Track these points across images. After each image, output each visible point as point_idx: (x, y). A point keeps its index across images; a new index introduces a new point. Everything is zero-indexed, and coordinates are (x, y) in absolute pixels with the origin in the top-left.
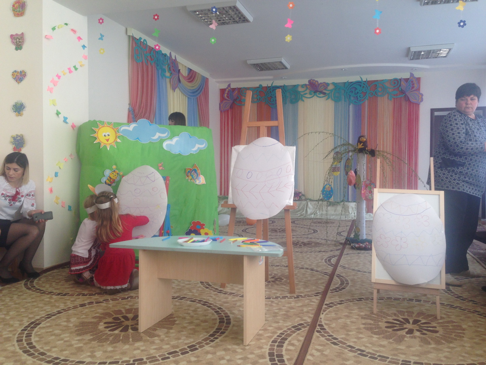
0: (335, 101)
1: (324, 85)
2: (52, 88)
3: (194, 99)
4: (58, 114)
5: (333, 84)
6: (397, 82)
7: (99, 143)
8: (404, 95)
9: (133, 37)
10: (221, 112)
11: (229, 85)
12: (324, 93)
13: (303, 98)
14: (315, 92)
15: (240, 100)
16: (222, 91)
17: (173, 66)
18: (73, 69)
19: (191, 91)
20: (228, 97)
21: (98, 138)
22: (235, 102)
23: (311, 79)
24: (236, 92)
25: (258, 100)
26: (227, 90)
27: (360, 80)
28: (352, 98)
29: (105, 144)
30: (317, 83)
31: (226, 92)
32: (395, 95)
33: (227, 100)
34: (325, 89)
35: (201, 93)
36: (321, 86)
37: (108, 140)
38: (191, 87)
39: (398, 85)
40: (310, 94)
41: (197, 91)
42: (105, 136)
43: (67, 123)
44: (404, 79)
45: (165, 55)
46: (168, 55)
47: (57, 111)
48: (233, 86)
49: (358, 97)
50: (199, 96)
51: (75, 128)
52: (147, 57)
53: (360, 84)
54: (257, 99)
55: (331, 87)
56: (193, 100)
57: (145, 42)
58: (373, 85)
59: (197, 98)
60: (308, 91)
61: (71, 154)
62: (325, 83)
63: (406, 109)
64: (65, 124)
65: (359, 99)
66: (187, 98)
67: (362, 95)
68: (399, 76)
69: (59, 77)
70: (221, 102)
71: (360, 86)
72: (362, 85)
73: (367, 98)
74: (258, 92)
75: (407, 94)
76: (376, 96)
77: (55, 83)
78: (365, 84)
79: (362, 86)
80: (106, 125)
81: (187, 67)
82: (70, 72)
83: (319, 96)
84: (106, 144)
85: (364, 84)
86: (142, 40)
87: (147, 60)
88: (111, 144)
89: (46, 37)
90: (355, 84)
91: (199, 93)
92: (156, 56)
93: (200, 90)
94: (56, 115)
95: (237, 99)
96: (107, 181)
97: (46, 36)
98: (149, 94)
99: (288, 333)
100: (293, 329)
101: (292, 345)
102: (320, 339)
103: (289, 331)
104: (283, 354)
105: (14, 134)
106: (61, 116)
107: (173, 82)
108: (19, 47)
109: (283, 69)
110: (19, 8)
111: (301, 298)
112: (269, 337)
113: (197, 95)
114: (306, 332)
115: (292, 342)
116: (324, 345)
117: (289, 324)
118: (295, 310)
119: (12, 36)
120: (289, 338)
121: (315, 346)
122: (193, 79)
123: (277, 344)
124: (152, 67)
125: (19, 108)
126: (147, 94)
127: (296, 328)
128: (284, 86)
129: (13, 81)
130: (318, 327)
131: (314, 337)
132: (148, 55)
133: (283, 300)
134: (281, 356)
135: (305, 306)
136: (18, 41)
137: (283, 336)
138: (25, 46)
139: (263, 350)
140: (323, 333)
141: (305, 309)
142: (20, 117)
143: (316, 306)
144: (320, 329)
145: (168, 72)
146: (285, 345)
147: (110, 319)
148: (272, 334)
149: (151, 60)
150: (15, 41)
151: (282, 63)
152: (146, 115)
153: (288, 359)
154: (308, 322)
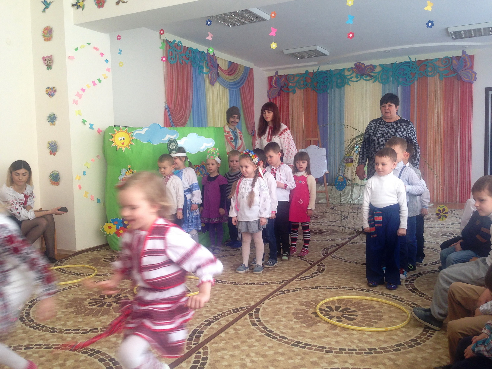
0: (382, 84)
1: (370, 68)
2: (77, 101)
3: (236, 90)
4: (84, 122)
5: (381, 65)
6: (448, 61)
7: (116, 147)
8: (456, 74)
9: (166, 41)
10: (269, 99)
11: (277, 73)
12: (371, 76)
13: (350, 82)
14: (361, 75)
15: (287, 87)
16: (270, 79)
17: (211, 62)
18: (97, 82)
19: (231, 84)
20: (275, 84)
21: (115, 142)
22: (282, 89)
23: (358, 62)
24: (283, 79)
26: (275, 77)
27: (409, 60)
28: (400, 80)
29: (120, 147)
30: (363, 66)
31: (274, 79)
32: (446, 75)
33: (276, 87)
34: (372, 72)
35: (244, 84)
36: (368, 69)
37: (123, 144)
38: (233, 79)
39: (449, 65)
40: (357, 77)
41: (239, 82)
42: (121, 140)
43: (93, 129)
44: (456, 57)
45: (203, 52)
46: (206, 52)
47: (83, 119)
48: (280, 73)
49: (407, 78)
50: (242, 87)
51: (101, 133)
52: (182, 57)
53: (408, 64)
54: (304, 85)
55: (378, 69)
56: (235, 91)
57: (180, 43)
58: (423, 65)
59: (240, 89)
60: (354, 75)
61: (98, 155)
62: (372, 65)
63: (459, 88)
64: (91, 130)
65: (408, 80)
66: (228, 90)
67: (411, 77)
68: (449, 54)
69: (83, 90)
70: (269, 90)
71: (409, 66)
72: (411, 65)
73: (416, 78)
74: (304, 78)
75: (460, 73)
76: (427, 76)
77: (80, 96)
78: (414, 65)
79: (411, 67)
80: (121, 131)
81: (228, 61)
82: (95, 84)
83: (366, 79)
84: (122, 147)
85: (412, 64)
86: (176, 42)
87: (182, 60)
88: (125, 146)
89: (70, 58)
90: (405, 65)
91: (241, 85)
92: (191, 55)
93: (242, 81)
94: (82, 124)
95: (284, 86)
97: (69, 56)
98: (185, 92)
99: (226, 314)
100: (232, 311)
101: (219, 324)
102: (246, 320)
103: (227, 313)
104: (205, 331)
105: (50, 141)
106: (87, 124)
107: (211, 77)
108: (49, 67)
109: (323, 55)
110: (48, 33)
111: (265, 285)
112: (206, 317)
113: (240, 86)
114: (240, 314)
115: (221, 322)
116: (244, 326)
117: (234, 307)
118: (249, 295)
119: (44, 58)
120: (221, 319)
121: (237, 326)
122: (235, 71)
123: (208, 323)
124: (188, 66)
125: (52, 119)
126: (182, 92)
127: (235, 311)
128: (330, 71)
129: (47, 96)
130: (254, 310)
131: (242, 319)
132: (183, 55)
133: (248, 286)
134: (202, 332)
135: (261, 292)
136: (48, 62)
137: (218, 317)
138: (54, 66)
139: (192, 327)
140: (253, 316)
141: (259, 295)
142: (53, 126)
143: (270, 293)
144: (253, 313)
145: (206, 68)
146: (213, 324)
147: (97, 297)
148: (209, 315)
149: (187, 59)
150: (47, 62)
151: (318, 51)
152: (181, 112)
153: (205, 335)
154: (250, 306)
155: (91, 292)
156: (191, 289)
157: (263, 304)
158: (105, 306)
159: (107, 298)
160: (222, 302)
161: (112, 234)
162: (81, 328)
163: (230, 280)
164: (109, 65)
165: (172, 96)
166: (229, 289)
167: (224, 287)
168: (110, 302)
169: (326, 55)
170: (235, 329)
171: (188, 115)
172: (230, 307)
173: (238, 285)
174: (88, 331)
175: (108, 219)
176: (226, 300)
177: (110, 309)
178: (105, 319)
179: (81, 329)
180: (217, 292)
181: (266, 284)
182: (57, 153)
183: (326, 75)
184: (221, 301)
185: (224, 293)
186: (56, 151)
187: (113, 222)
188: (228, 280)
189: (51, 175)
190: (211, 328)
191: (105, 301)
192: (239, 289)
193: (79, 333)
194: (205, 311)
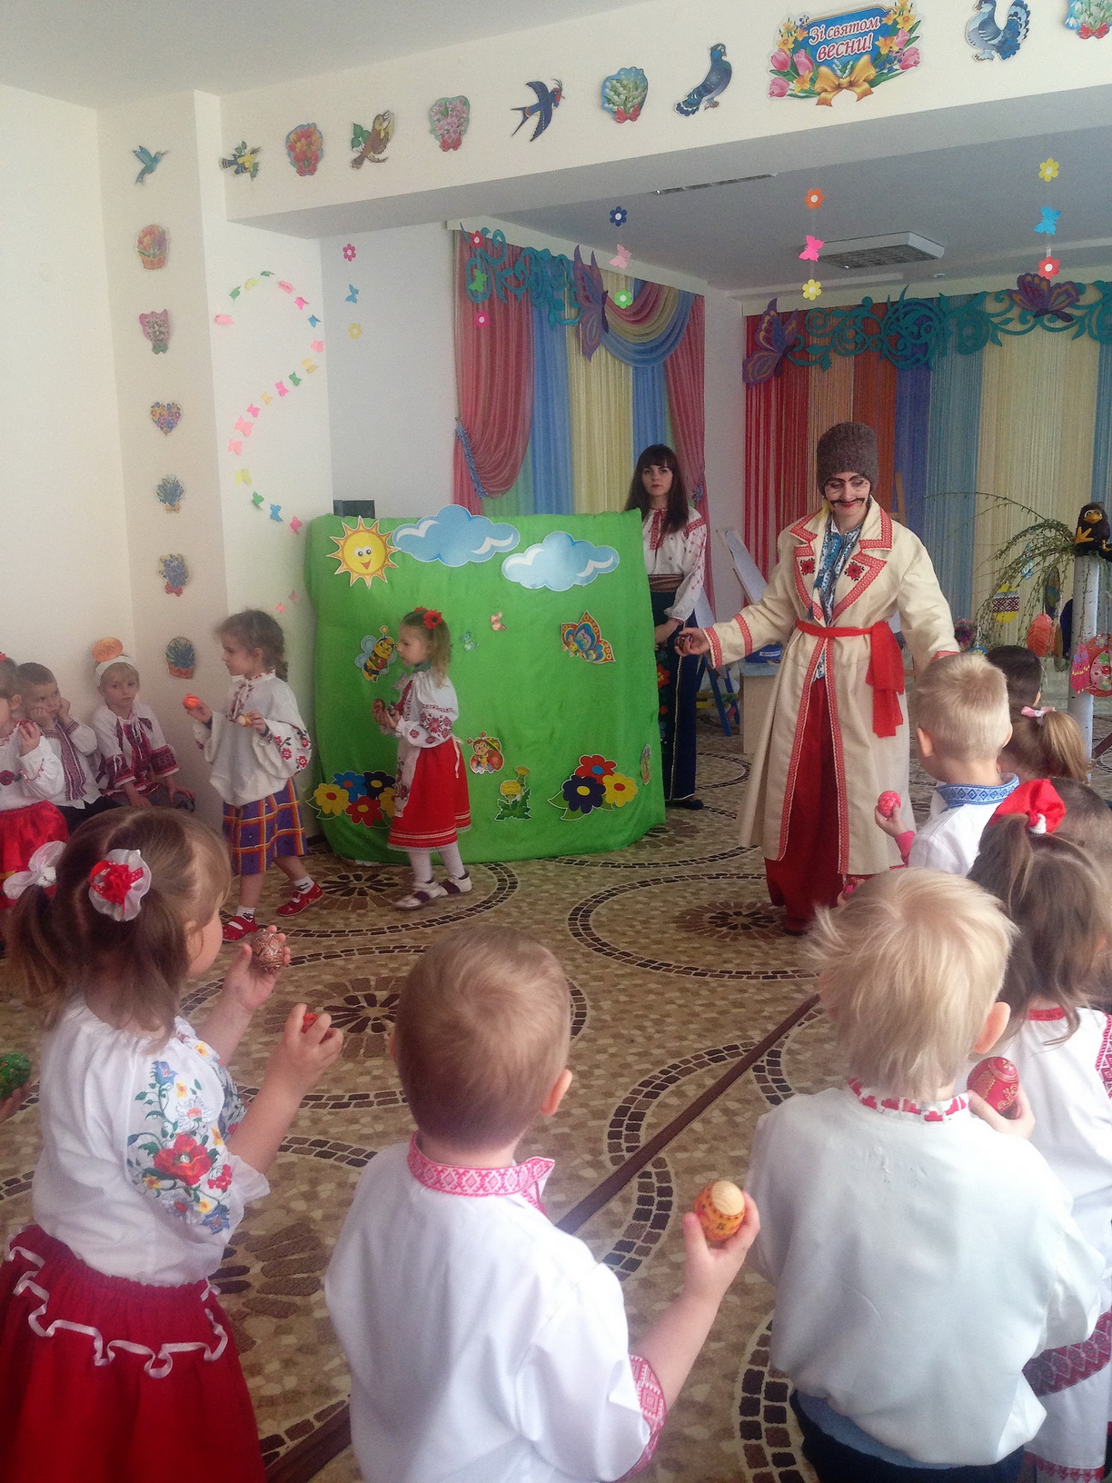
0: (1102, 342)
1: (1066, 291)
2: (240, 443)
3: (653, 367)
4: (257, 501)
5: (1100, 285)
7: (347, 574)
9: (462, 233)
10: (748, 387)
11: (773, 305)
12: (1068, 318)
13: (999, 336)
14: (1039, 314)
15: (804, 349)
16: (753, 323)
17: (585, 287)
18: (288, 384)
19: (641, 349)
20: (767, 339)
21: (345, 562)
22: (788, 355)
23: (1027, 274)
24: (792, 326)
25: (859, 346)
26: (767, 318)
29: (360, 574)
30: (1044, 285)
31: (764, 325)
33: (767, 350)
34: (1071, 304)
35: (677, 346)
36: (1059, 295)
37: (366, 565)
38: (642, 335)
40: (1022, 321)
41: (662, 344)
42: (360, 554)
43: (280, 520)
45: (562, 259)
46: (571, 257)
47: (255, 495)
48: (781, 308)
50: (671, 357)
51: (299, 529)
52: (506, 279)
54: (857, 344)
55: (1090, 297)
56: (650, 372)
57: (499, 238)
59: (665, 363)
60: (1015, 312)
61: (293, 593)
62: (1071, 283)
64: (274, 523)
66: (631, 370)
70: (748, 357)
74: (858, 321)
77: (245, 429)
80: (361, 528)
81: (631, 278)
82: (282, 391)
83: (1052, 325)
84: (363, 574)
86: (490, 236)
87: (506, 289)
88: (375, 572)
89: (219, 319)
91: (669, 349)
92: (531, 270)
93: (672, 339)
94: (252, 507)
95: (794, 346)
96: (370, 664)
97: (218, 316)
98: (512, 383)
99: (691, 1065)
100: (707, 1057)
101: (680, 1094)
102: (750, 1086)
103: (695, 1062)
104: (649, 1112)
105: (166, 553)
106: (265, 506)
107: (584, 334)
108: (160, 345)
109: (924, 259)
110: (154, 247)
111: (779, 979)
112: (642, 1072)
113: (664, 353)
114: (730, 1067)
115: (683, 1088)
116: (748, 1102)
117: (707, 1044)
118: (742, 1010)
119: (142, 318)
120: (683, 1079)
121: (728, 1100)
122: (651, 310)
123: (649, 1089)
124: (520, 304)
125: (170, 493)
126: (506, 385)
127: (715, 1056)
128: (940, 299)
129: (154, 430)
130: (765, 1058)
131: (740, 1080)
132: (509, 273)
133: (732, 982)
134: (640, 1116)
135: (774, 1000)
136: (157, 330)
137: (673, 1073)
138: (173, 343)
139: (610, 1101)
140: (766, 1074)
141: (768, 1010)
142: (174, 514)
143: (799, 1004)
144: (765, 1064)
145: (571, 306)
146: (663, 1093)
147: (338, 1001)
148: (650, 1067)
149: (518, 286)
150: (151, 330)
151: (911, 247)
152: (503, 445)
153: (650, 1126)
154: (752, 1044)
155: (319, 987)
156: (581, 985)
157: (786, 1038)
158: (369, 1030)
159: (365, 1005)
160: (674, 1028)
161: (338, 812)
162: (323, 1091)
163: (680, 962)
164: (319, 332)
165: (477, 399)
166: (684, 990)
167: (668, 983)
168: (376, 1019)
169: (933, 258)
170: (726, 1111)
171: (520, 456)
172: (696, 1044)
173: (707, 978)
174: (345, 1100)
175: (327, 772)
176: (684, 1023)
177: (382, 1037)
178: (377, 1067)
179: (327, 1095)
180: (652, 997)
181: (782, 977)
182: (186, 590)
183: (927, 312)
184: (671, 1024)
185: (672, 1002)
186: (183, 583)
187: (341, 781)
188: (676, 961)
189: (170, 648)
190: (661, 1105)
191: (363, 1014)
192: (713, 991)
193: (324, 1106)
194: (634, 1054)
